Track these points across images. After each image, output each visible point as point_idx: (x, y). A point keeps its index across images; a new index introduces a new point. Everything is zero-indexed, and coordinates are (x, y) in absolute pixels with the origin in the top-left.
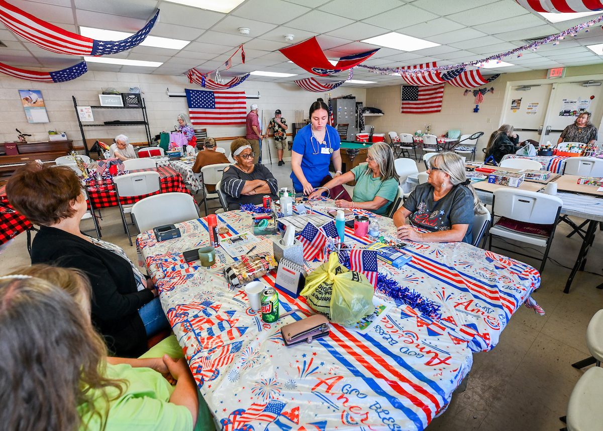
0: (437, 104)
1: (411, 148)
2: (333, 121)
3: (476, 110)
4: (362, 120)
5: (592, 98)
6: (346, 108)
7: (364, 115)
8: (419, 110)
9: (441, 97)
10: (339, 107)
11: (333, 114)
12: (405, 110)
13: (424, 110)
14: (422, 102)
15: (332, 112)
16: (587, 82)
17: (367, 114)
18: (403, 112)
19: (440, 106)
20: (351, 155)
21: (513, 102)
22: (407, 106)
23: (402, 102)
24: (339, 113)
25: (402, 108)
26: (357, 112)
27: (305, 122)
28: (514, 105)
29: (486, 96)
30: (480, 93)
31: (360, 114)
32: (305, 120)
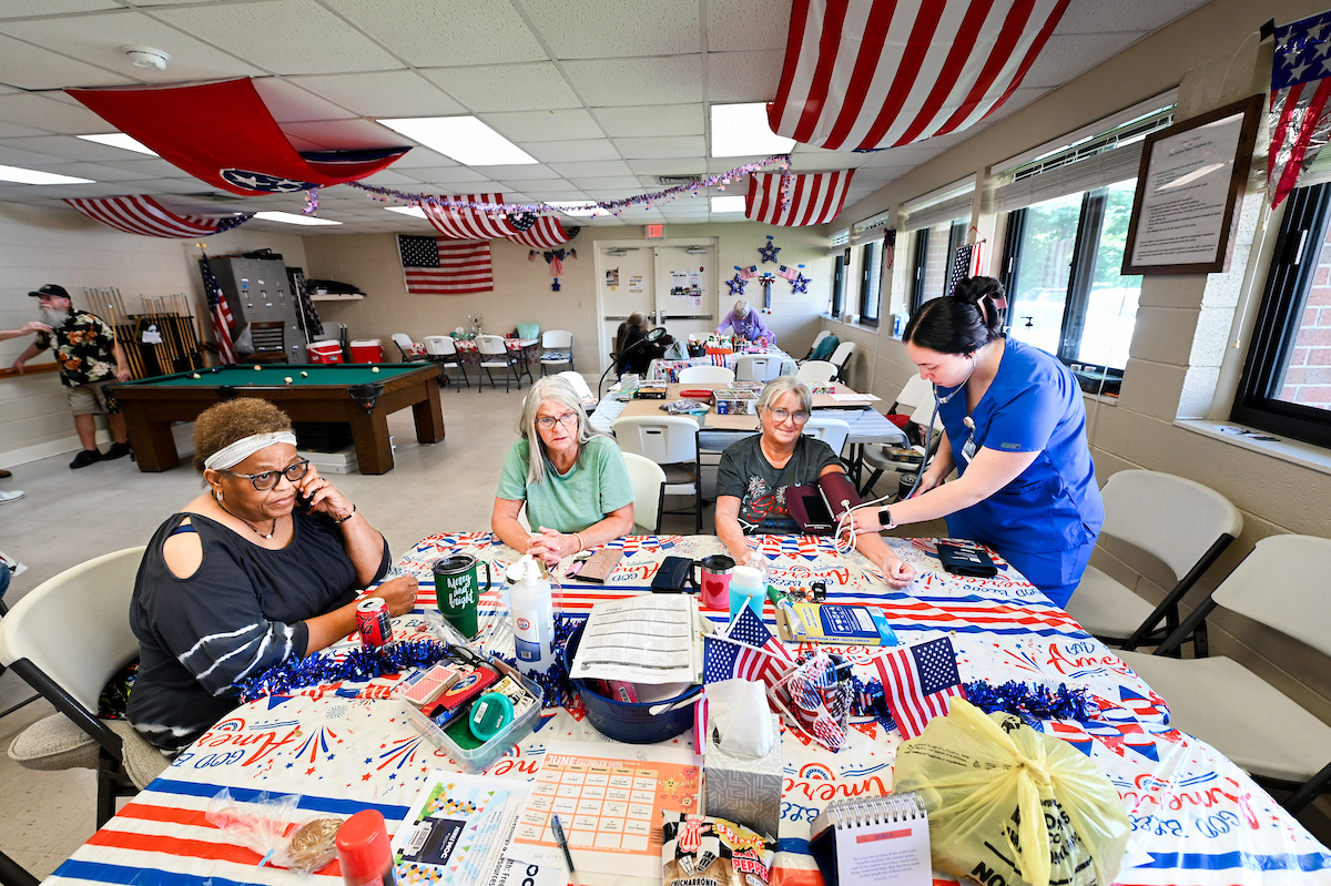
0: (483, 276)
1: (455, 365)
2: (230, 317)
3: (556, 287)
4: (313, 311)
5: (702, 269)
6: (261, 282)
7: (313, 298)
8: (449, 287)
9: (489, 262)
10: (242, 280)
11: (225, 298)
12: (416, 287)
13: (460, 287)
14: (450, 270)
15: (220, 293)
16: (692, 248)
17: (321, 295)
18: (411, 291)
19: (490, 280)
20: (366, 401)
21: (608, 274)
22: (420, 278)
23: (404, 269)
24: (244, 296)
25: (409, 282)
26: (294, 293)
27: (130, 323)
28: (609, 279)
29: (567, 262)
30: (554, 256)
31: (303, 296)
32: (131, 317)
